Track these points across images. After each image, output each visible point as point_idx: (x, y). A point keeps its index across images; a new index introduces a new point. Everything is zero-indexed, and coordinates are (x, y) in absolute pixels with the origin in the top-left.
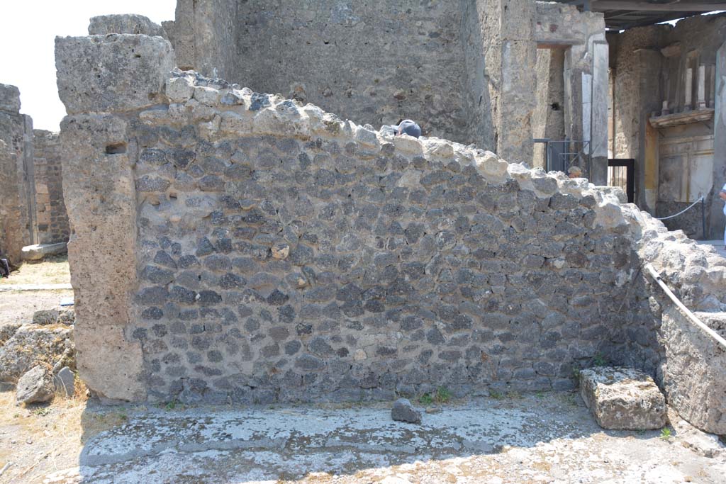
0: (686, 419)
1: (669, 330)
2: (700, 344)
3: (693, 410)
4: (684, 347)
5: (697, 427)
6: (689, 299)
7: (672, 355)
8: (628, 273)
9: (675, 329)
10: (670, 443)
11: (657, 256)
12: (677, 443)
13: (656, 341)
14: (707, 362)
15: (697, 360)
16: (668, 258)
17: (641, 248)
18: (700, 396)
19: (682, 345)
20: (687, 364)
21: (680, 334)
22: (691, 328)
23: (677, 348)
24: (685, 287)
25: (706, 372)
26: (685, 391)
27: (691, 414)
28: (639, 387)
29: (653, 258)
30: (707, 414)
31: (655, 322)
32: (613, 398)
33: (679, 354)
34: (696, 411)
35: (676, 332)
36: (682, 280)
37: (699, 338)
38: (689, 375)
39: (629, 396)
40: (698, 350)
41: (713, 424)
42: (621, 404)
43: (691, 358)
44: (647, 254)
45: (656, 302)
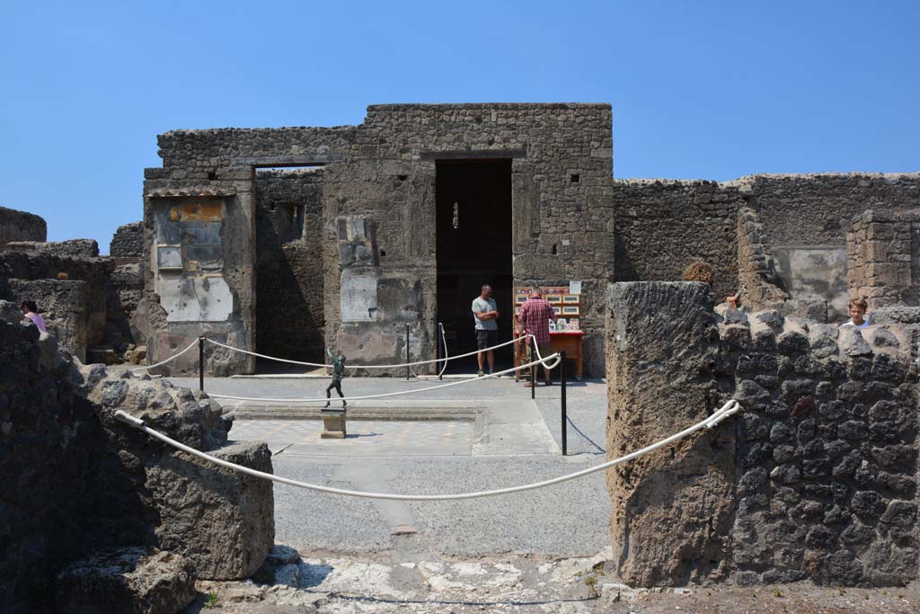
0: (208, 577)
1: (163, 483)
2: (219, 486)
3: (217, 563)
4: (195, 496)
5: (227, 580)
6: (196, 439)
7: (173, 512)
8: (72, 428)
9: (174, 480)
10: (220, 606)
11: (124, 398)
12: (227, 604)
13: (139, 503)
14: (232, 503)
15: (216, 505)
16: (147, 398)
17: (90, 391)
18: (227, 543)
19: (191, 495)
20: (200, 515)
21: (185, 483)
22: (202, 473)
23: (180, 501)
24: (185, 427)
25: (232, 515)
26: (201, 546)
27: (216, 569)
28: (162, 560)
29: (120, 401)
30: (239, 559)
31: (133, 480)
32: (155, 583)
33: (186, 507)
34: (225, 562)
35: (178, 484)
36: (180, 419)
37: (217, 480)
38: (206, 526)
39: (165, 575)
40: (216, 494)
41: (245, 567)
42: (164, 586)
43: (206, 506)
44: (108, 397)
45: (133, 456)
